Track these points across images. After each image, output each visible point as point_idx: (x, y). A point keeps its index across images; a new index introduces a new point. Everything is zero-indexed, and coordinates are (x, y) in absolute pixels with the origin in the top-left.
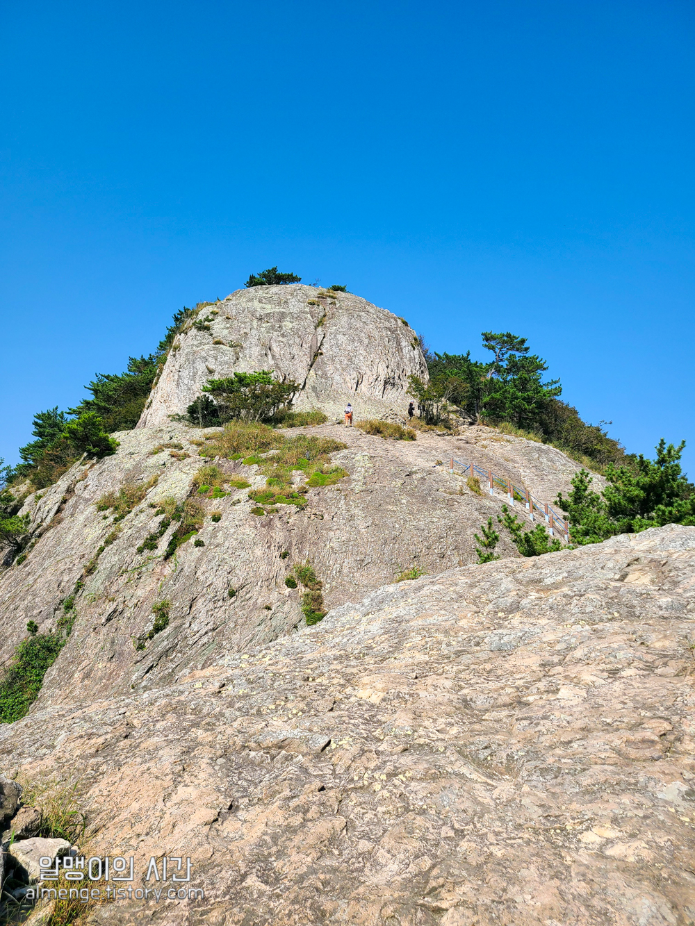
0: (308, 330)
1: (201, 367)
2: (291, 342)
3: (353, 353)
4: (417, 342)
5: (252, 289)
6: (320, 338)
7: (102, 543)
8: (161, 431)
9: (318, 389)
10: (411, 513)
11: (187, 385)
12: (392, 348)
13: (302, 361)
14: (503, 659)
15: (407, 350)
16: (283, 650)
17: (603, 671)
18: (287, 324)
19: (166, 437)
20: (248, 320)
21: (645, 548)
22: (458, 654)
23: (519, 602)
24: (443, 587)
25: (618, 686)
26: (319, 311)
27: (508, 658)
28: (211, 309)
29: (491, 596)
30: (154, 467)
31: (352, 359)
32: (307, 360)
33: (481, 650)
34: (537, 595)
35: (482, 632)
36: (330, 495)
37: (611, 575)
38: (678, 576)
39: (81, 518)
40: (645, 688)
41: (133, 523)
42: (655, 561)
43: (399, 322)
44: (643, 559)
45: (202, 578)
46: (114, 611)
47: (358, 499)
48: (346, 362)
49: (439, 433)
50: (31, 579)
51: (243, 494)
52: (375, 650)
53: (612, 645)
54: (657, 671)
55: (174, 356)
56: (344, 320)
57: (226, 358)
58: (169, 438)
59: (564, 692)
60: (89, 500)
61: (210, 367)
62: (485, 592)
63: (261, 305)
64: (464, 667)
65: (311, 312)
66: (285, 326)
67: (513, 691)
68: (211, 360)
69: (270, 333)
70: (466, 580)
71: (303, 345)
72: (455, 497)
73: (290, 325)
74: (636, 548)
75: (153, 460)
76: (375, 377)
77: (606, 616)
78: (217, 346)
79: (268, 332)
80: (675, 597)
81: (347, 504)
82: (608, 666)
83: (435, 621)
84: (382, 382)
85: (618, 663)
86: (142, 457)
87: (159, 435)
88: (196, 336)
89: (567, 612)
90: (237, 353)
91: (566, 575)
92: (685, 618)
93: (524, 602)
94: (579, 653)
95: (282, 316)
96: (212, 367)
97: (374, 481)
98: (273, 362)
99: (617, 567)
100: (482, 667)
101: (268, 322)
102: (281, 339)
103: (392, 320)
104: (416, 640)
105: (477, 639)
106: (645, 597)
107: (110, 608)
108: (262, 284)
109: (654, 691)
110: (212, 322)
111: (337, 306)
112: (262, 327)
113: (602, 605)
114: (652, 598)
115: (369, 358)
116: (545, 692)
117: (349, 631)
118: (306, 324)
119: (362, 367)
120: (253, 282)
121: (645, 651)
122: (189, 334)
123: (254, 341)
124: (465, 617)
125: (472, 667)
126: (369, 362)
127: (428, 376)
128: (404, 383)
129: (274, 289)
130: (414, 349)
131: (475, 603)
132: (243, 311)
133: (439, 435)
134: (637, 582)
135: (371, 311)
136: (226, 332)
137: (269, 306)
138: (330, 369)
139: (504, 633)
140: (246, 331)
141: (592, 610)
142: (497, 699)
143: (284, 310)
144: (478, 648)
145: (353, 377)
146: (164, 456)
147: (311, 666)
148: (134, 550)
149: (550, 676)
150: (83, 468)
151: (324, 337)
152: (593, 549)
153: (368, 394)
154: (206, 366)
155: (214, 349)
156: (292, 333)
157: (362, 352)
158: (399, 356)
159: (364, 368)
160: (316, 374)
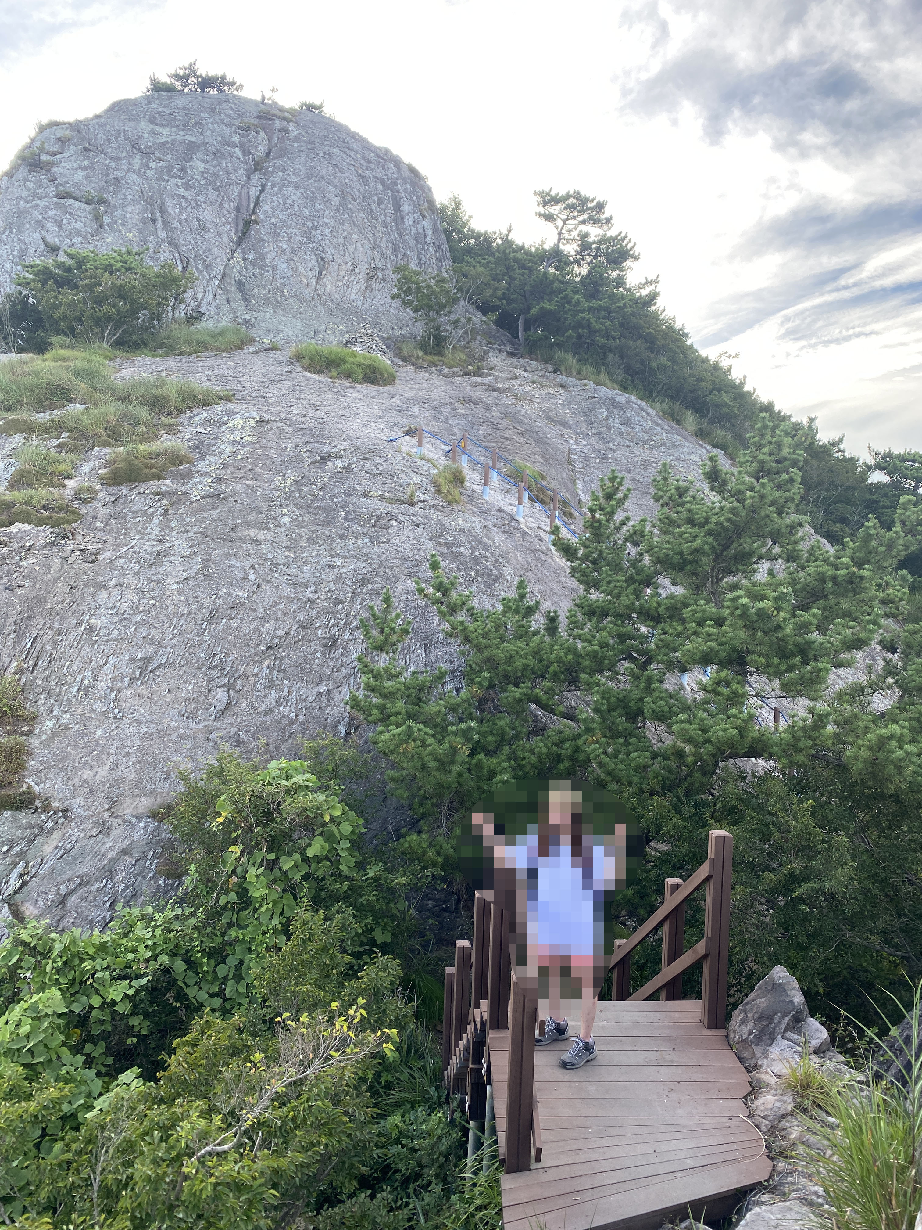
0: (233, 177)
1: (34, 241)
2: (201, 198)
3: (313, 221)
6: (254, 192)
9: (247, 287)
12: (385, 215)
13: (219, 235)
15: (411, 219)
18: (198, 165)
20: (124, 154)
31: (310, 232)
32: (230, 232)
36: (138, 504)
47: (192, 515)
48: (299, 238)
49: (445, 371)
56: (301, 160)
57: (79, 225)
61: (49, 239)
63: (152, 126)
65: (242, 145)
66: (192, 167)
68: (51, 226)
69: (164, 180)
71: (224, 204)
72: (397, 509)
73: (201, 166)
76: (350, 266)
78: (63, 201)
79: (158, 179)
84: (363, 276)
88: (26, 180)
90: (97, 217)
95: (191, 148)
96: (53, 240)
97: (241, 474)
98: (164, 235)
101: (161, 160)
102: (182, 191)
110: (57, 156)
112: (150, 168)
115: (340, 231)
118: (230, 165)
119: (326, 248)
123: (132, 194)
126: (341, 240)
136: (80, 175)
137: (165, 131)
138: (269, 249)
140: (119, 174)
143: (194, 139)
145: (310, 265)
151: (262, 192)
153: (337, 297)
154: (43, 239)
155: (57, 206)
156: (202, 182)
157: (327, 221)
158: (398, 229)
159: (330, 250)
160: (244, 259)
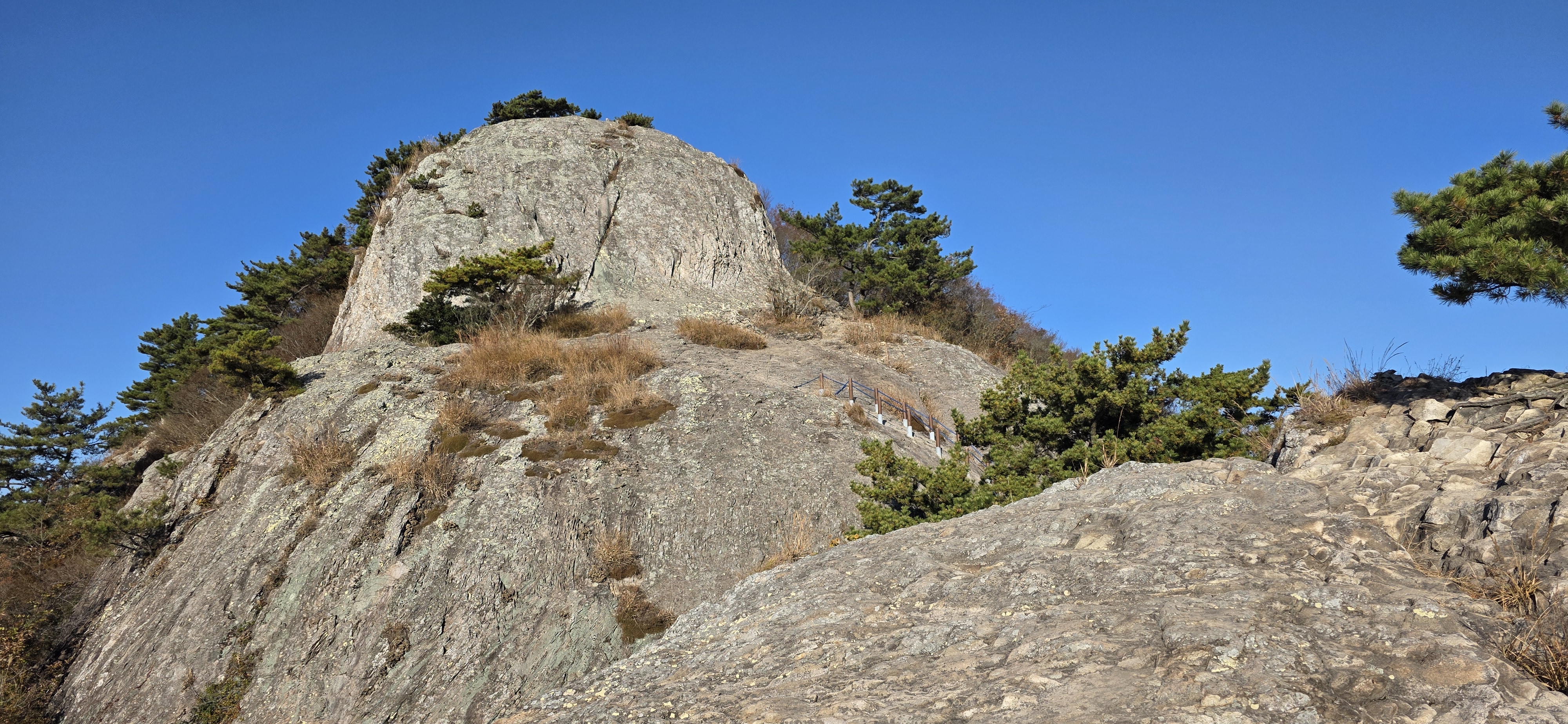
0: (594, 188)
1: (426, 249)
2: (568, 206)
3: (664, 219)
4: (759, 201)
5: (501, 126)
6: (612, 199)
7: (291, 535)
8: (372, 354)
9: (615, 277)
10: (768, 458)
11: (406, 279)
12: (723, 211)
13: (587, 235)
14: (929, 665)
15: (745, 212)
16: (624, 678)
17: (1055, 669)
18: (561, 179)
19: (382, 362)
20: (498, 173)
21: (1099, 499)
22: (870, 663)
23: (941, 587)
24: (836, 572)
25: (1074, 687)
26: (609, 157)
27: (935, 663)
28: (438, 157)
29: (904, 581)
30: (368, 410)
31: (663, 229)
32: (595, 234)
33: (898, 656)
34: (964, 574)
35: (898, 631)
36: (648, 438)
37: (1057, 541)
38: (1141, 537)
39: (254, 498)
40: (1108, 687)
41: (340, 501)
42: (1112, 518)
43: (731, 170)
44: (1096, 515)
45: (458, 579)
46: (321, 639)
47: (689, 442)
48: (654, 234)
49: (799, 335)
50: (177, 600)
51: (513, 447)
52: (756, 667)
53: (1064, 635)
54: (1120, 664)
55: (383, 233)
56: (648, 172)
57: (468, 235)
58: (386, 365)
59: (1009, 701)
60: (265, 468)
61: (442, 249)
62: (894, 574)
63: (516, 150)
64: (878, 681)
65: (596, 160)
66: (557, 181)
67: (945, 705)
68: (444, 238)
69: (534, 193)
70: (867, 560)
71: (588, 210)
72: (831, 430)
73: (566, 180)
74: (1087, 499)
75: (366, 400)
76: (699, 255)
77: (1055, 597)
78: (451, 216)
79: (531, 192)
80: (1138, 565)
81: (673, 450)
82: (1061, 663)
83: (832, 621)
84: (711, 262)
85: (1074, 658)
86: (347, 396)
87: (370, 360)
88: (416, 200)
89: (1004, 594)
90: (483, 226)
91: (999, 543)
92: (1151, 592)
93: (950, 585)
94: (1024, 650)
95: (554, 165)
96: (442, 247)
97: (711, 413)
98: (541, 238)
99: (1065, 530)
100: (902, 677)
101: (530, 176)
102: (551, 202)
103: (720, 168)
104: (809, 649)
105: (892, 640)
106: (1103, 568)
107: (312, 636)
108: (517, 117)
109: (1118, 689)
110: (441, 179)
111: (636, 149)
112: (522, 184)
113: (1048, 583)
114: (1109, 568)
115: (689, 227)
116: (985, 702)
117: (714, 644)
118: (589, 177)
119: (679, 242)
120: (500, 114)
121: (1105, 640)
122: (404, 198)
123: (509, 206)
124: (873, 612)
125: (890, 679)
126: (690, 234)
127: (778, 252)
128: (742, 263)
129: (537, 125)
130: (755, 210)
131: (881, 591)
132: (490, 160)
133: (798, 339)
134: (1090, 547)
135: (687, 155)
136: (465, 193)
137: (529, 152)
138: (629, 245)
139: (927, 630)
140: (497, 191)
141: (1036, 589)
142: (926, 718)
143: (554, 158)
144: (895, 653)
145: (666, 257)
146: (382, 393)
147: (671, 697)
148: (345, 544)
149: (990, 682)
150: (249, 419)
151: (618, 198)
152: (1030, 504)
153: (690, 281)
154: (436, 248)
155: (447, 220)
156: (568, 193)
157: (677, 219)
158: (734, 222)
159: (683, 243)
160: (610, 254)
